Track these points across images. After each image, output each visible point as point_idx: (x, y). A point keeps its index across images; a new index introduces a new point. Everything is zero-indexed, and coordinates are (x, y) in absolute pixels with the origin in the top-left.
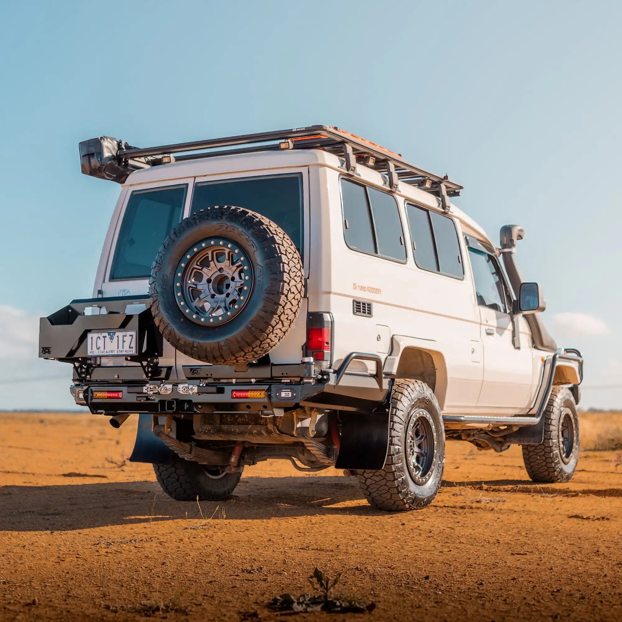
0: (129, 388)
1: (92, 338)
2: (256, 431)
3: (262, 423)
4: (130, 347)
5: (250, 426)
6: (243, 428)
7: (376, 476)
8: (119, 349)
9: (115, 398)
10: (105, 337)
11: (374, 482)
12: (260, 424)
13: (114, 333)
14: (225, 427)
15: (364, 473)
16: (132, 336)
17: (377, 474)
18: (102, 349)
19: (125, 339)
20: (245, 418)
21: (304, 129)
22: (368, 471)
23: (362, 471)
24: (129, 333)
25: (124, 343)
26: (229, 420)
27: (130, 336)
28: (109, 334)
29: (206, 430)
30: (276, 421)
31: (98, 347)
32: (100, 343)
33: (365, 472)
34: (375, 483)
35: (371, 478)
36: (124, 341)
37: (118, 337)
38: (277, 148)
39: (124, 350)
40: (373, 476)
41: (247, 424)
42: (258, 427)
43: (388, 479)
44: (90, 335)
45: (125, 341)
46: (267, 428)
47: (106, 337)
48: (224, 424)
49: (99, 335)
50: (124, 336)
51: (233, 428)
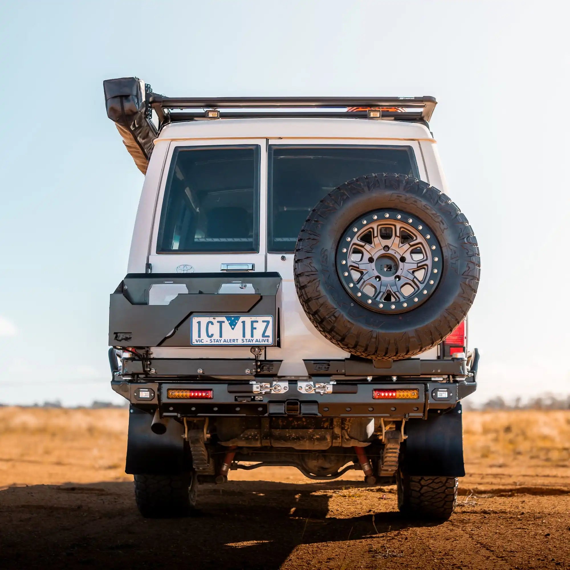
0: (230, 386)
1: (199, 323)
2: (318, 436)
3: (325, 427)
4: (263, 335)
5: (311, 430)
6: (301, 432)
7: (435, 483)
8: (246, 338)
9: (202, 398)
10: (221, 323)
11: (431, 489)
12: (323, 428)
13: (238, 318)
14: (277, 432)
15: (420, 480)
16: (268, 322)
17: (436, 481)
18: (216, 336)
19: (255, 325)
20: (303, 422)
21: (414, 98)
22: (426, 478)
23: (420, 478)
24: (260, 319)
25: (254, 330)
26: (281, 423)
27: (263, 321)
28: (228, 319)
29: (250, 435)
30: (344, 424)
31: (210, 335)
32: (214, 329)
33: (422, 478)
34: (432, 491)
35: (430, 485)
36: (253, 329)
37: (243, 322)
38: (365, 116)
39: (255, 338)
40: (432, 483)
41: (306, 427)
42: (322, 432)
43: (448, 486)
44: (195, 320)
45: (255, 328)
46: (333, 432)
47: (224, 322)
48: (276, 428)
49: (211, 319)
50: (252, 322)
51: (288, 433)
